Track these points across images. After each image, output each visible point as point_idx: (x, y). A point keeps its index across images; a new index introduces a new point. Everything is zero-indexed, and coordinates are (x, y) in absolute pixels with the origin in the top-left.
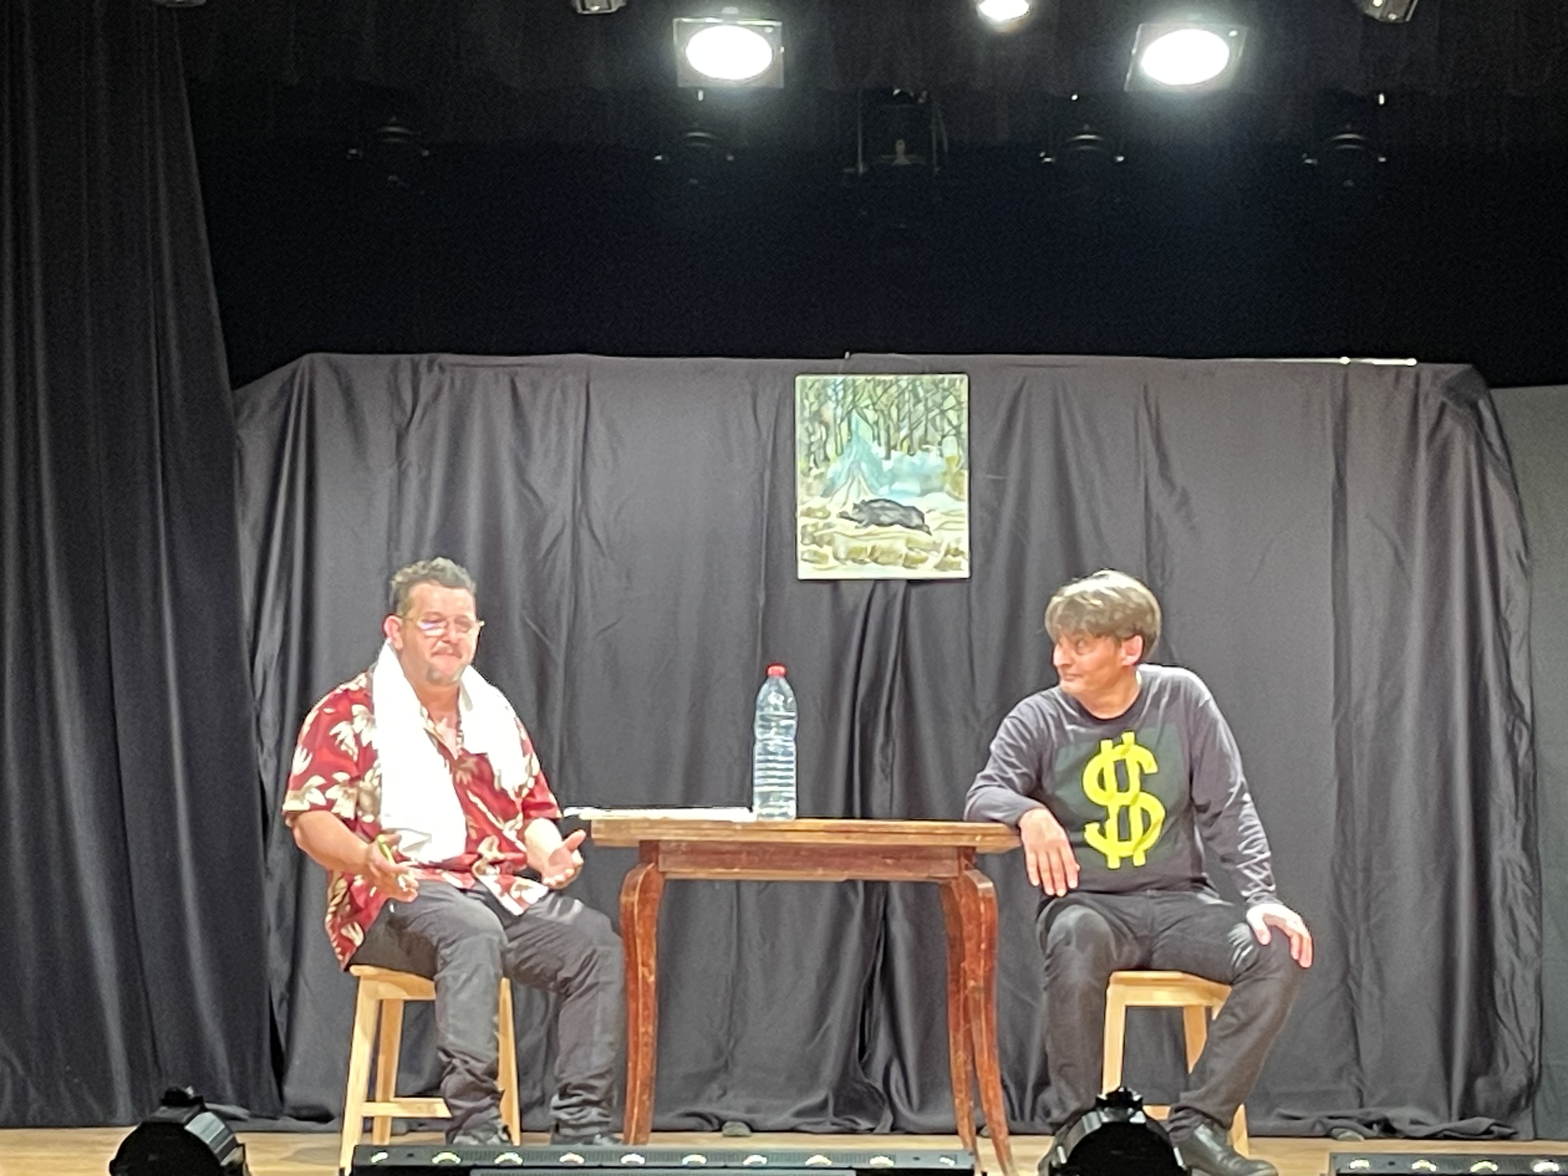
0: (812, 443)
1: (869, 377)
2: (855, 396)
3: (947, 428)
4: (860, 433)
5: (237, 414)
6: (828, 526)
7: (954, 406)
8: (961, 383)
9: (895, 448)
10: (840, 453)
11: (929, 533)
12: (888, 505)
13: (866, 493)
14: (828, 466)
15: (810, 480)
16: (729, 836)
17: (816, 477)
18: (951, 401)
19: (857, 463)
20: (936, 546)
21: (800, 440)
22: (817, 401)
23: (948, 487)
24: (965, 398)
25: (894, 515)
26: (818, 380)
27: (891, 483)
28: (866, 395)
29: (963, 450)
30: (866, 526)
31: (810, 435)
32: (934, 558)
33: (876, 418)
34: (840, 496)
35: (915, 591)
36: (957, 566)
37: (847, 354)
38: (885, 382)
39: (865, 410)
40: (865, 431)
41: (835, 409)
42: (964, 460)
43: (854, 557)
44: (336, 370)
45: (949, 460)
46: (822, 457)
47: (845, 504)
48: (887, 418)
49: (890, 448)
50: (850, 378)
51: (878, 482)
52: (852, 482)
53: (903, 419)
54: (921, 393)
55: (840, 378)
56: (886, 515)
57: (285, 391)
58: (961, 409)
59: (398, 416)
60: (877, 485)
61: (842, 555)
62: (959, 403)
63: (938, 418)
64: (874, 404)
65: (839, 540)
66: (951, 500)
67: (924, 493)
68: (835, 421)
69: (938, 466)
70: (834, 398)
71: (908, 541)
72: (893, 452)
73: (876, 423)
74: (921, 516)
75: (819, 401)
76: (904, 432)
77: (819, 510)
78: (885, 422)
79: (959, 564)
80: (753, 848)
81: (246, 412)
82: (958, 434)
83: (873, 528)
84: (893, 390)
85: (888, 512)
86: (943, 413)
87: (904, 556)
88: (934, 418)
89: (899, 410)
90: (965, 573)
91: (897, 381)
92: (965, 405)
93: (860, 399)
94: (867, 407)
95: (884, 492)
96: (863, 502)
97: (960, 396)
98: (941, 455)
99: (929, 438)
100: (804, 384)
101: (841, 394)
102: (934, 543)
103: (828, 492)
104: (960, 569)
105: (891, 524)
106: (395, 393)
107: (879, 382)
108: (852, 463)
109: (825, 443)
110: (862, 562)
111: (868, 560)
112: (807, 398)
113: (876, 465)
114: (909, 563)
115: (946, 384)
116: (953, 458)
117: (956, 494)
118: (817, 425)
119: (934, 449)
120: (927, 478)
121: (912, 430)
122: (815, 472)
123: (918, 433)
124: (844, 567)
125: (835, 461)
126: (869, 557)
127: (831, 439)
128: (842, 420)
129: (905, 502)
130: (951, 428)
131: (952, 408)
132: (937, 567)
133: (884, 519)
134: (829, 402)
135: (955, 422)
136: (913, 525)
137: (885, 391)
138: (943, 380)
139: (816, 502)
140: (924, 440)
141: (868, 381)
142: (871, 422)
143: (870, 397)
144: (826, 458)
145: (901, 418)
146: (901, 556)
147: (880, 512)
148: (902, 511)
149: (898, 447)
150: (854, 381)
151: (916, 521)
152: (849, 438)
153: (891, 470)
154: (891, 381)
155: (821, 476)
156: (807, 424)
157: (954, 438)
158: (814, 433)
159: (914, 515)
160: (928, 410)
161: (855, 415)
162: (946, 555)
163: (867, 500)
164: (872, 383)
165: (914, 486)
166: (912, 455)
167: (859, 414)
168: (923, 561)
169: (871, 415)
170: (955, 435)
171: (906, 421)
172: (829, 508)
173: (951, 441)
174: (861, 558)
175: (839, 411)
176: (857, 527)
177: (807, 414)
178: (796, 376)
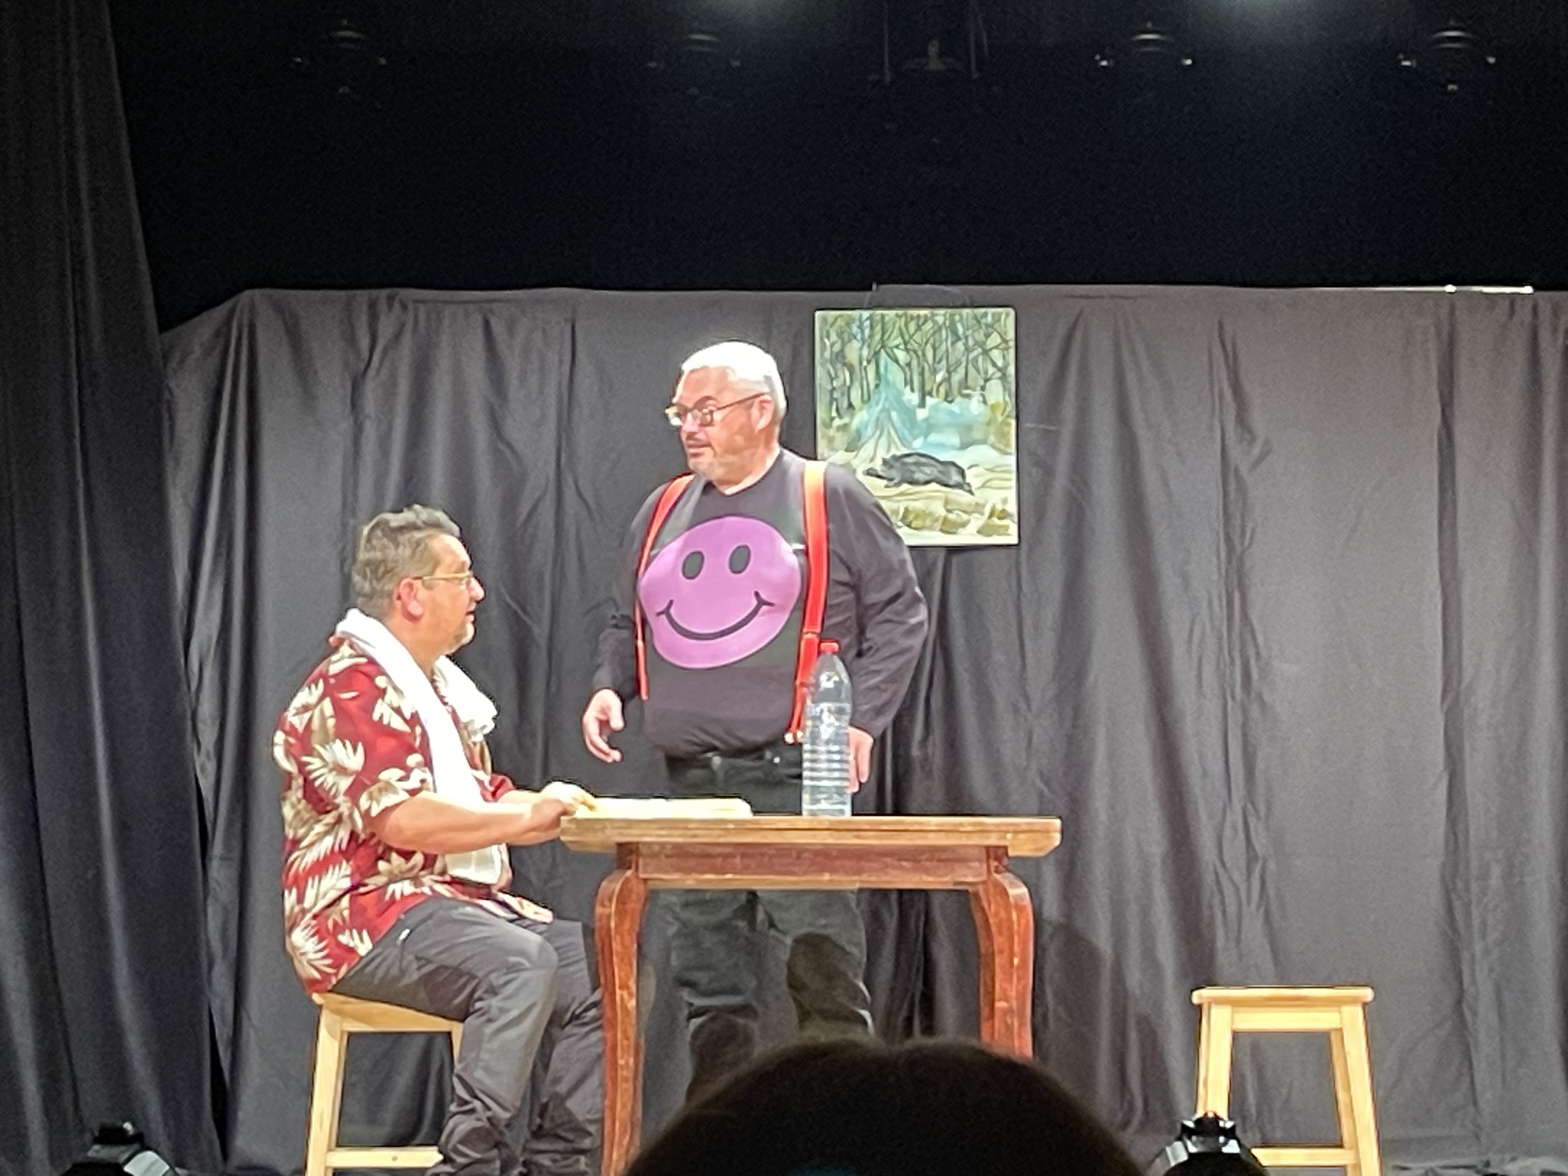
0: (834, 389)
1: (900, 312)
2: (883, 334)
3: (991, 370)
4: (890, 376)
5: (166, 358)
7: (1000, 344)
8: (1007, 318)
9: (930, 394)
10: (866, 400)
11: (971, 492)
12: (923, 460)
14: (852, 416)
15: (832, 432)
17: (839, 428)
18: (995, 339)
19: (886, 411)
20: (978, 508)
21: (820, 385)
22: (840, 341)
23: (992, 439)
24: (1011, 335)
25: (929, 471)
26: (841, 316)
27: (926, 435)
28: (896, 332)
29: (1010, 396)
30: (898, 485)
31: (832, 380)
32: (977, 522)
33: (908, 359)
34: (867, 450)
35: (956, 559)
36: (1004, 530)
37: (874, 287)
38: (919, 316)
39: (896, 351)
40: (896, 375)
41: (861, 349)
42: (1011, 408)
44: (280, 310)
45: (993, 408)
46: (846, 405)
48: (921, 359)
49: (924, 394)
50: (879, 312)
51: (911, 433)
52: (881, 435)
53: (940, 362)
54: (961, 330)
55: (866, 314)
56: (921, 471)
57: (222, 333)
58: (1007, 349)
59: (352, 360)
60: (910, 438)
62: (1005, 341)
63: (980, 359)
64: (905, 343)
66: (997, 454)
67: (964, 446)
68: (861, 363)
69: (980, 415)
70: (859, 337)
71: (947, 502)
72: (928, 398)
73: (909, 365)
74: (962, 472)
75: (842, 341)
76: (939, 377)
78: (919, 364)
79: (1007, 527)
80: (749, 851)
81: (176, 359)
82: (1004, 378)
83: (905, 487)
84: (929, 325)
85: (923, 469)
86: (986, 352)
87: (941, 520)
88: (976, 359)
89: (935, 350)
90: (1014, 540)
91: (933, 315)
92: (1012, 344)
93: (889, 336)
94: (897, 347)
95: (918, 445)
96: (894, 457)
97: (1006, 333)
99: (970, 382)
100: (824, 320)
101: (867, 332)
102: (977, 504)
103: (852, 447)
104: (1007, 534)
105: (927, 482)
106: (350, 338)
107: (912, 318)
108: (881, 412)
109: (849, 388)
112: (828, 337)
113: (908, 413)
114: (948, 527)
115: (989, 318)
116: (998, 405)
117: (1002, 447)
118: (839, 366)
119: (976, 394)
120: (968, 428)
121: (949, 372)
122: (837, 422)
123: (957, 377)
125: (861, 410)
126: (901, 520)
127: (857, 385)
128: (869, 362)
129: (943, 457)
130: (995, 370)
131: (996, 347)
132: (979, 532)
133: (919, 476)
134: (854, 340)
135: (1000, 364)
136: (952, 482)
137: (919, 328)
138: (985, 315)
139: (840, 457)
140: (965, 383)
141: (899, 316)
142: (902, 363)
143: (902, 335)
144: (850, 406)
145: (938, 358)
146: (938, 519)
147: (913, 468)
148: (940, 467)
149: (934, 393)
150: (883, 317)
151: (956, 478)
152: (877, 382)
153: (926, 420)
154: (926, 316)
155: (844, 427)
156: (829, 366)
157: (999, 382)
158: (836, 376)
159: (953, 470)
160: (968, 350)
161: (883, 357)
162: (991, 516)
163: (899, 454)
164: (903, 320)
165: (955, 440)
166: (951, 402)
167: (888, 354)
168: (964, 525)
169: (901, 355)
170: (1000, 379)
171: (944, 362)
172: (855, 463)
173: (995, 386)
175: (865, 352)
177: (827, 354)
178: (815, 311)
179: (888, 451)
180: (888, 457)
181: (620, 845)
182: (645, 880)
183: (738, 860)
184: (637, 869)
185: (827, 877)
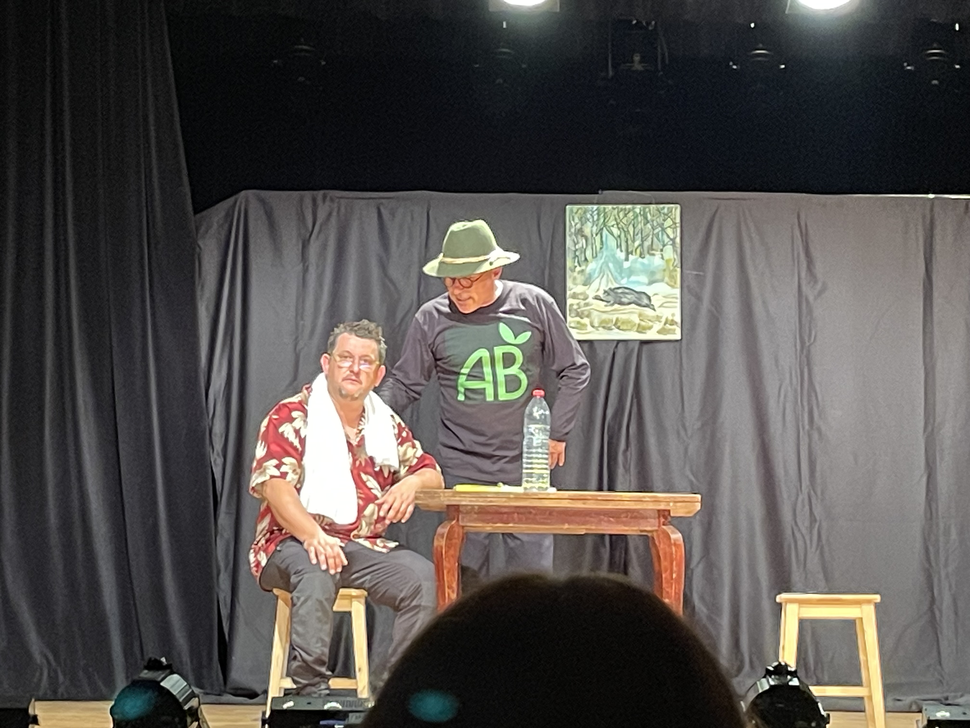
0: (576, 250)
1: (615, 206)
2: (605, 219)
3: (666, 240)
4: (609, 243)
5: (197, 229)
6: (587, 305)
7: (671, 225)
8: (676, 210)
9: (632, 253)
10: (595, 257)
11: (654, 310)
12: (627, 291)
13: (612, 284)
14: (587, 266)
15: (575, 274)
16: (505, 502)
17: (579, 272)
18: (669, 222)
19: (606, 263)
20: (658, 318)
21: (569, 248)
22: (580, 222)
23: (667, 279)
24: (678, 220)
25: (631, 297)
26: (581, 208)
27: (629, 277)
28: (612, 218)
29: (677, 255)
30: (613, 305)
31: (575, 245)
32: (658, 326)
33: (619, 234)
34: (595, 285)
35: (645, 347)
36: (673, 332)
37: (600, 192)
38: (625, 209)
39: (612, 228)
40: (612, 242)
41: (592, 227)
42: (678, 262)
43: (605, 325)
44: (262, 201)
45: (667, 261)
46: (583, 259)
47: (598, 290)
48: (627, 233)
49: (628, 253)
50: (602, 207)
51: (621, 275)
52: (603, 276)
53: (637, 234)
54: (649, 217)
55: (595, 207)
56: (626, 297)
57: (229, 216)
58: (676, 227)
59: (303, 231)
60: (619, 278)
61: (596, 325)
62: (675, 223)
63: (660, 234)
64: (617, 224)
65: (595, 313)
66: (669, 288)
67: (651, 283)
68: (592, 235)
69: (660, 265)
70: (591, 220)
71: (640, 315)
72: (630, 256)
73: (619, 236)
74: (649, 298)
75: (582, 222)
76: (637, 243)
77: (581, 294)
78: (625, 236)
79: (674, 330)
80: (522, 510)
81: (202, 229)
82: (674, 244)
83: (616, 306)
84: (631, 214)
85: (627, 296)
86: (663, 230)
87: (637, 325)
88: (658, 234)
89: (634, 228)
90: (678, 337)
91: (634, 208)
92: (678, 225)
93: (608, 221)
94: (613, 226)
95: (624, 282)
96: (610, 289)
97: (675, 218)
98: (662, 258)
99: (654, 247)
100: (571, 211)
101: (596, 217)
102: (657, 316)
103: (587, 283)
104: (675, 334)
105: (629, 304)
106: (302, 218)
107: (622, 210)
108: (603, 263)
109: (585, 250)
110: (610, 329)
111: (613, 327)
112: (573, 220)
113: (619, 264)
114: (641, 329)
115: (666, 211)
116: (670, 260)
117: (672, 284)
118: (579, 237)
119: (658, 253)
120: (653, 273)
121: (642, 241)
122: (578, 269)
123: (647, 244)
124: (598, 332)
125: (592, 262)
126: (614, 325)
127: (590, 247)
128: (597, 235)
129: (638, 289)
130: (668, 240)
131: (669, 227)
132: (659, 332)
133: (624, 300)
134: (588, 222)
135: (672, 236)
136: (643, 304)
137: (626, 215)
138: (664, 208)
139: (579, 289)
140: (651, 248)
141: (614, 209)
142: (616, 235)
143: (616, 219)
144: (586, 259)
145: (636, 233)
146: (635, 325)
147: (621, 295)
148: (636, 295)
149: (634, 253)
150: (605, 209)
151: (645, 301)
152: (601, 246)
153: (629, 268)
154: (629, 209)
155: (582, 271)
156: (574, 237)
157: (671, 247)
158: (578, 243)
159: (644, 297)
160: (653, 228)
161: (605, 232)
162: (665, 324)
163: (613, 287)
164: (616, 210)
165: (644, 279)
166: (644, 258)
167: (607, 230)
168: (650, 328)
169: (615, 231)
170: (671, 245)
171: (640, 235)
172: (588, 292)
173: (669, 249)
174: (609, 325)
175: (595, 228)
176: (606, 306)
177: (573, 230)
178: (566, 205)
179: (607, 286)
180: (607, 289)
181: (448, 506)
182: (463, 527)
183: (516, 515)
184: (458, 520)
185: (566, 526)
